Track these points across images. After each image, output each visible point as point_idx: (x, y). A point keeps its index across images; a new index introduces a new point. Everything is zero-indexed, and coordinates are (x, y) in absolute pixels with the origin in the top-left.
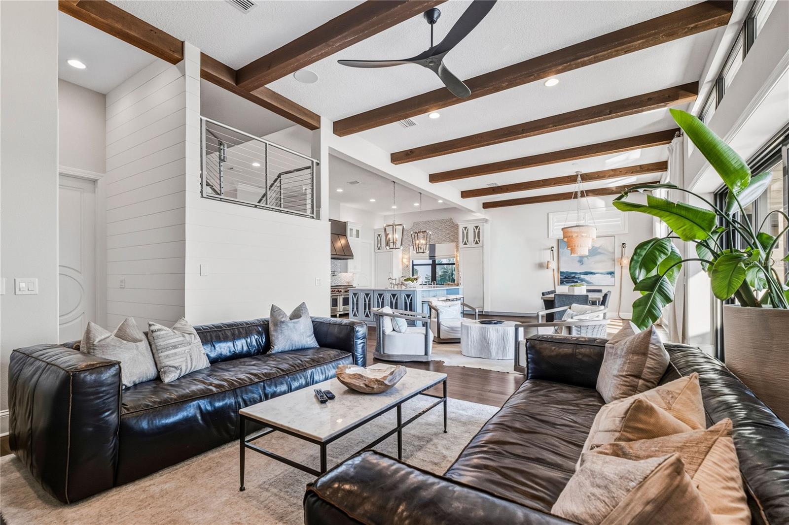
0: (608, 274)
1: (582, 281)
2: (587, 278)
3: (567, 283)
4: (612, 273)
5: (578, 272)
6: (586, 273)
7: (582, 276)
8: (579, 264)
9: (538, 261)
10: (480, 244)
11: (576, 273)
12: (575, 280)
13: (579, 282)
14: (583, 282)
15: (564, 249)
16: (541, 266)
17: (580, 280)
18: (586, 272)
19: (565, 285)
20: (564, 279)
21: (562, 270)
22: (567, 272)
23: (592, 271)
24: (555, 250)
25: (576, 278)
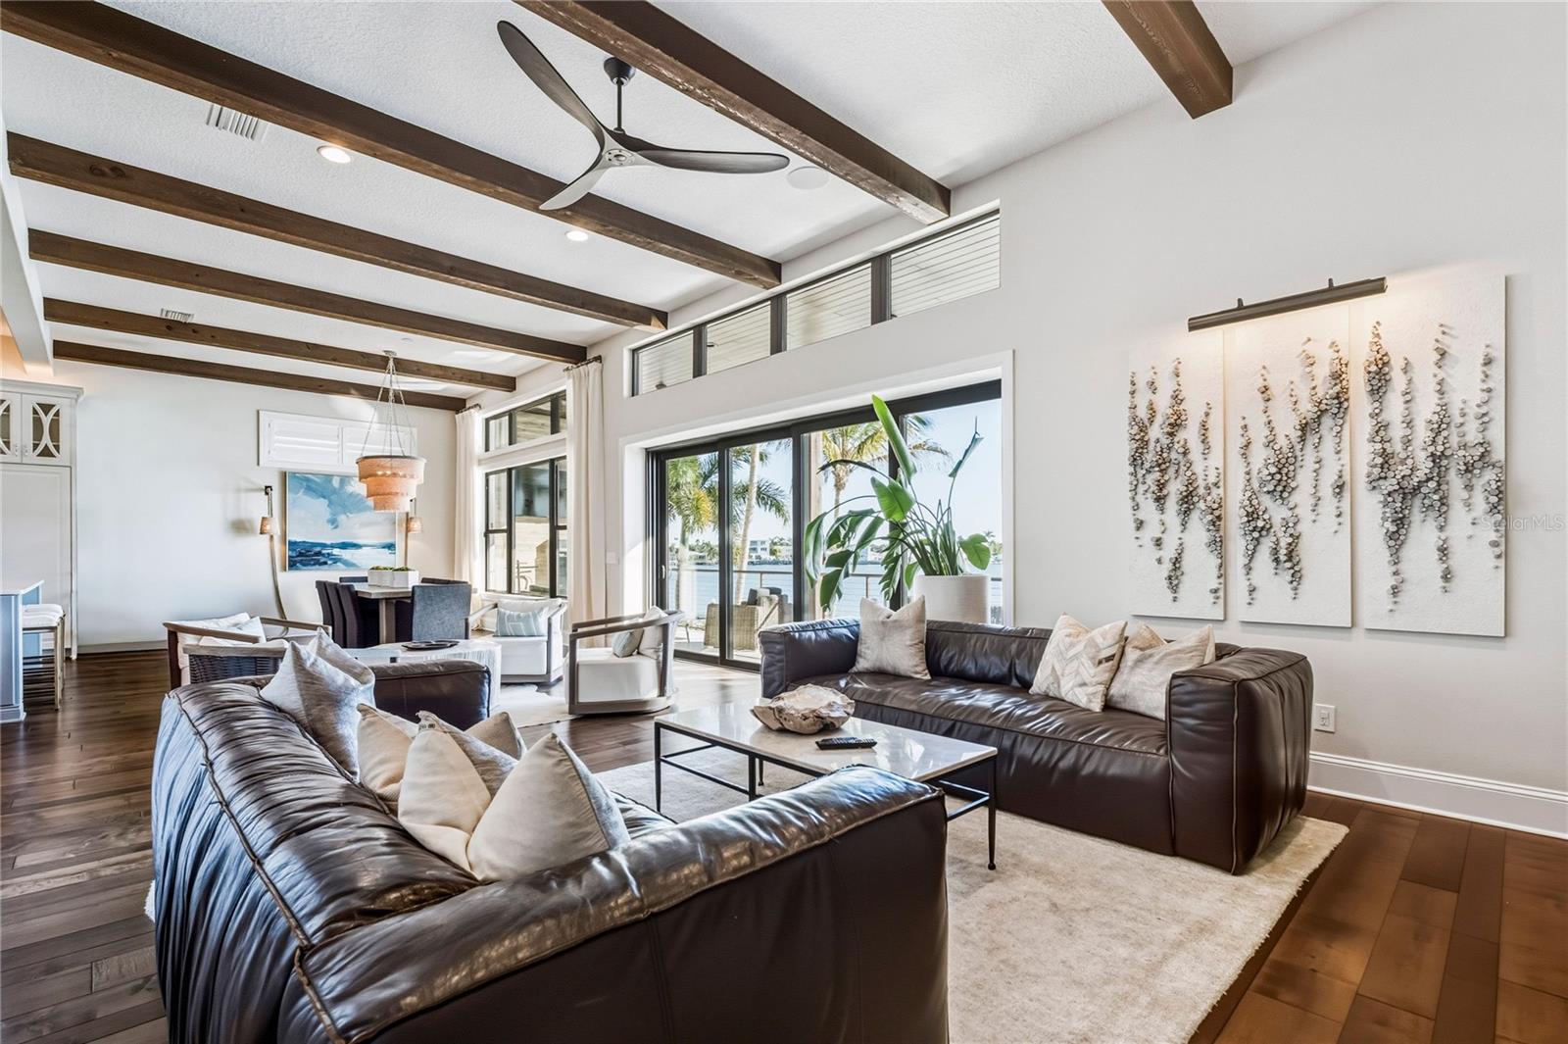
0: (384, 547)
1: (336, 561)
2: (346, 554)
3: (304, 565)
4: (391, 547)
5: (328, 543)
6: (344, 546)
7: (336, 551)
8: (330, 526)
9: (232, 516)
10: (62, 458)
11: (324, 546)
12: (323, 560)
13: (329, 562)
14: (339, 564)
15: (297, 493)
16: (240, 527)
17: (331, 559)
18: (343, 543)
19: (298, 569)
20: (298, 556)
21: (291, 537)
22: (304, 542)
23: (355, 541)
24: (276, 494)
25: (323, 555)
